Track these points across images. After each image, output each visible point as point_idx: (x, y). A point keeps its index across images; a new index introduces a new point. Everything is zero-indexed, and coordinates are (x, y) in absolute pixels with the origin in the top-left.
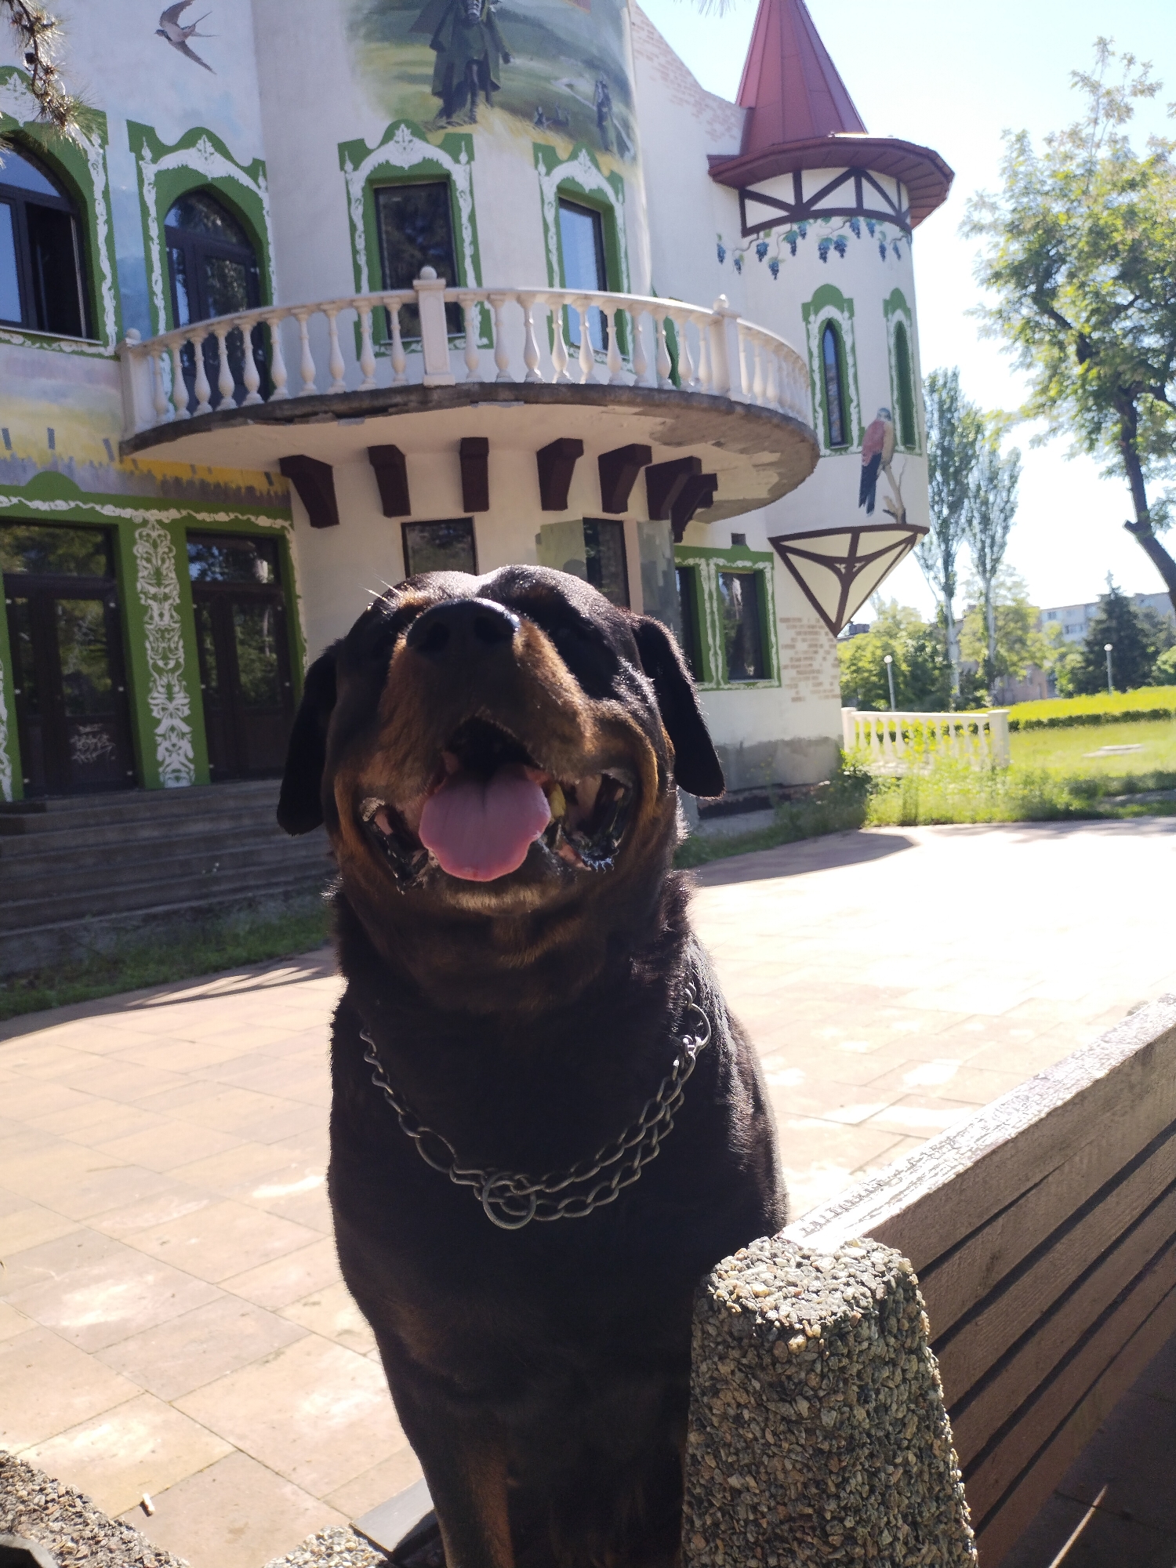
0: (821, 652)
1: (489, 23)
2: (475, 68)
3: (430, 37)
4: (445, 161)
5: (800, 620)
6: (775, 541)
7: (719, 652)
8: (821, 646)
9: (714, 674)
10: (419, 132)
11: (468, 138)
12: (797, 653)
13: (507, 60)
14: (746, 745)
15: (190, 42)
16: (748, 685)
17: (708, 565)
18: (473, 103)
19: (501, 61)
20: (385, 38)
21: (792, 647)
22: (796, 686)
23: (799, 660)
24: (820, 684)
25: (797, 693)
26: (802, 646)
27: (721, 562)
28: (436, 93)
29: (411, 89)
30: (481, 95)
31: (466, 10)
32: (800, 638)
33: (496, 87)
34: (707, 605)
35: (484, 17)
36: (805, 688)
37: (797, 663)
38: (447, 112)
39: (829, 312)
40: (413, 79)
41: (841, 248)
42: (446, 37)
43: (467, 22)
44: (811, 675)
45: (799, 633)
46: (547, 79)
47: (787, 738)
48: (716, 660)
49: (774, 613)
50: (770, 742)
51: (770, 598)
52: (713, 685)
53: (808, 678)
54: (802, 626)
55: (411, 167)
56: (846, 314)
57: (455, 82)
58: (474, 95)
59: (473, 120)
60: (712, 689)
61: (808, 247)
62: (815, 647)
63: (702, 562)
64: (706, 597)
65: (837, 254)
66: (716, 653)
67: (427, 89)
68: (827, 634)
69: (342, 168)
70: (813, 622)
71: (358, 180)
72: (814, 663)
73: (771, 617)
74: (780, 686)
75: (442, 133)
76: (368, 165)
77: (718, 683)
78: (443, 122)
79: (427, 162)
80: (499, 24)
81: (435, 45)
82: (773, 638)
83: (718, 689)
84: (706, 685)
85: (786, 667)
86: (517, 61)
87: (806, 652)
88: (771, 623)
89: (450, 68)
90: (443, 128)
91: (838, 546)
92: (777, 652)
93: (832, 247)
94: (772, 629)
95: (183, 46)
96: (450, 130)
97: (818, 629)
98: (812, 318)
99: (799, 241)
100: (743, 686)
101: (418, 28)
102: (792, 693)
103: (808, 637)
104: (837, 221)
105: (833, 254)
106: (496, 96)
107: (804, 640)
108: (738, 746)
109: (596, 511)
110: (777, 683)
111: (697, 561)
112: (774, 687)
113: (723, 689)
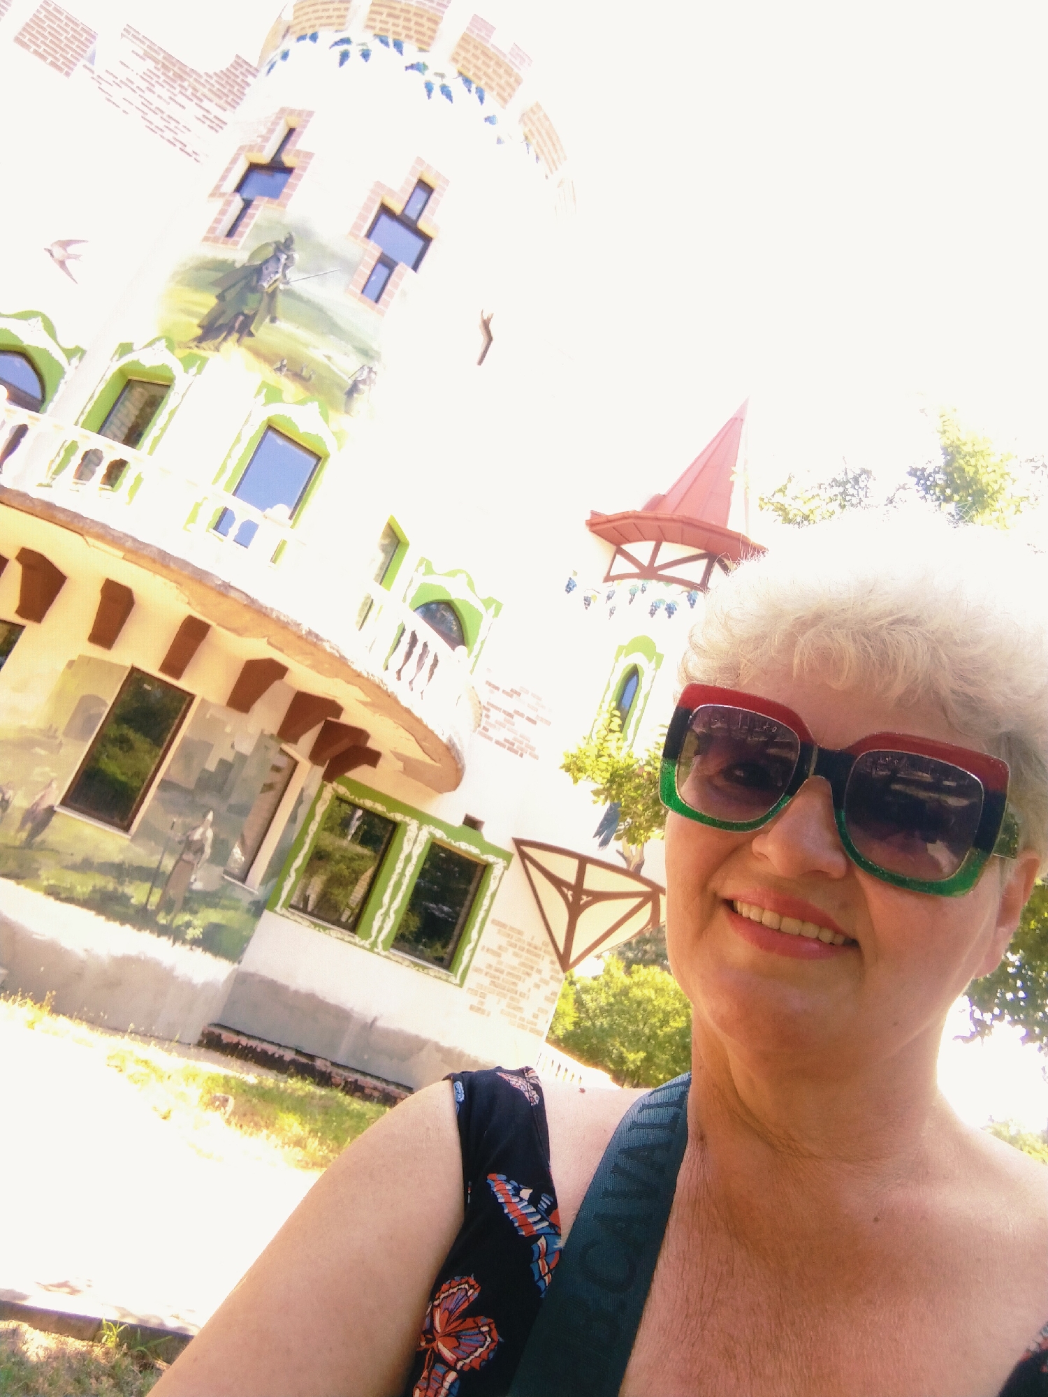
0: (536, 977)
1: (273, 295)
2: (241, 318)
3: (219, 291)
4: (177, 369)
5: (520, 933)
6: (519, 843)
7: (392, 915)
8: (539, 971)
9: (374, 933)
10: (171, 346)
11: (204, 360)
12: (500, 963)
13: (273, 320)
14: (380, 1024)
15: (68, 263)
16: (416, 965)
17: (419, 829)
18: (225, 339)
19: (267, 320)
20: (189, 285)
21: (499, 955)
22: (483, 996)
23: (502, 972)
24: (520, 1009)
25: (482, 1003)
26: (509, 959)
27: (439, 834)
28: (200, 326)
29: (185, 319)
30: (235, 336)
31: (258, 282)
32: (511, 950)
33: (251, 334)
34: (400, 865)
35: (270, 290)
36: (493, 1003)
37: (497, 974)
38: (200, 340)
39: (638, 659)
40: (190, 313)
41: (670, 610)
42: (230, 295)
43: (254, 289)
44: (510, 995)
45: (511, 945)
46: (307, 345)
47: (445, 1043)
48: (383, 921)
49: (488, 911)
50: (417, 1037)
51: (489, 894)
52: (367, 944)
53: (505, 996)
54: (519, 940)
55: (151, 368)
56: (653, 665)
57: (221, 321)
58: (229, 334)
59: (217, 349)
60: (363, 947)
61: (643, 600)
62: (529, 969)
63: (413, 825)
64: (402, 857)
65: (666, 614)
66: (386, 914)
67: (196, 321)
68: (552, 963)
69: (111, 359)
70: (539, 944)
71: (116, 366)
72: (520, 984)
73: (481, 914)
74: (461, 985)
75: (188, 351)
76: (128, 359)
77: (374, 944)
78: (193, 345)
79: (164, 367)
80: (280, 298)
81: (221, 297)
82: (474, 934)
83: (371, 950)
84: (357, 939)
85: (478, 970)
86: (281, 324)
87: (514, 968)
88: (479, 919)
89: (223, 313)
90: (190, 348)
91: (566, 870)
92: (474, 950)
93: (663, 607)
94: (477, 925)
95: (62, 264)
96: (195, 351)
97: (542, 953)
98: (622, 658)
99: (639, 593)
100: (407, 963)
101: (215, 283)
102: (475, 1001)
103: (524, 954)
104: (677, 588)
105: (662, 612)
106: (247, 340)
107: (515, 954)
108: (369, 1021)
109: (151, 665)
110: (458, 981)
111: (407, 819)
112: (451, 982)
113: (378, 954)
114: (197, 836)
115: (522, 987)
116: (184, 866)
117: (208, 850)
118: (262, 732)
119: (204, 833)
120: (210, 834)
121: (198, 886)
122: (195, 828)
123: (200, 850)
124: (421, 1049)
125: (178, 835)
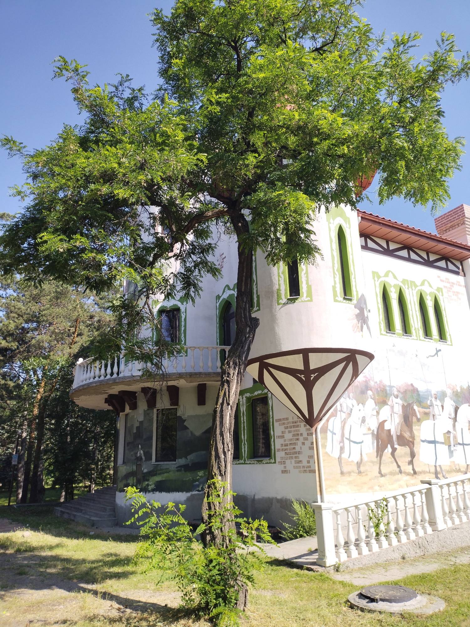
0: (301, 438)
5: (287, 419)
7: (246, 443)
8: (302, 434)
9: (244, 455)
12: (285, 441)
14: (256, 497)
17: (243, 398)
21: (283, 437)
22: (284, 463)
24: (300, 462)
25: (285, 467)
26: (288, 436)
27: (248, 395)
32: (287, 430)
34: (242, 419)
36: (290, 464)
37: (286, 447)
44: (294, 456)
45: (286, 428)
47: (279, 497)
48: (245, 448)
49: (273, 417)
50: (269, 498)
51: (271, 409)
53: (292, 458)
54: (288, 423)
60: (242, 464)
62: (297, 435)
64: (242, 414)
66: (244, 443)
68: (305, 426)
72: (296, 447)
73: (271, 420)
74: (275, 463)
77: (245, 460)
82: (272, 432)
83: (245, 463)
84: (241, 461)
87: (291, 440)
88: (271, 423)
92: (274, 441)
94: (271, 427)
97: (299, 424)
100: (256, 462)
102: (282, 467)
103: (293, 429)
107: (290, 432)
108: (253, 497)
110: (273, 461)
112: (271, 463)
113: (247, 464)
114: (139, 455)
115: (298, 449)
116: (139, 466)
117: (143, 458)
118: (144, 410)
119: (140, 453)
120: (142, 452)
121: (145, 471)
122: (137, 453)
123: (141, 459)
124: (272, 504)
125: (134, 458)
